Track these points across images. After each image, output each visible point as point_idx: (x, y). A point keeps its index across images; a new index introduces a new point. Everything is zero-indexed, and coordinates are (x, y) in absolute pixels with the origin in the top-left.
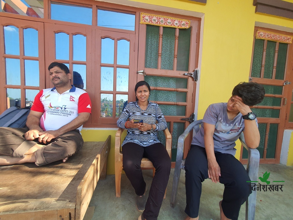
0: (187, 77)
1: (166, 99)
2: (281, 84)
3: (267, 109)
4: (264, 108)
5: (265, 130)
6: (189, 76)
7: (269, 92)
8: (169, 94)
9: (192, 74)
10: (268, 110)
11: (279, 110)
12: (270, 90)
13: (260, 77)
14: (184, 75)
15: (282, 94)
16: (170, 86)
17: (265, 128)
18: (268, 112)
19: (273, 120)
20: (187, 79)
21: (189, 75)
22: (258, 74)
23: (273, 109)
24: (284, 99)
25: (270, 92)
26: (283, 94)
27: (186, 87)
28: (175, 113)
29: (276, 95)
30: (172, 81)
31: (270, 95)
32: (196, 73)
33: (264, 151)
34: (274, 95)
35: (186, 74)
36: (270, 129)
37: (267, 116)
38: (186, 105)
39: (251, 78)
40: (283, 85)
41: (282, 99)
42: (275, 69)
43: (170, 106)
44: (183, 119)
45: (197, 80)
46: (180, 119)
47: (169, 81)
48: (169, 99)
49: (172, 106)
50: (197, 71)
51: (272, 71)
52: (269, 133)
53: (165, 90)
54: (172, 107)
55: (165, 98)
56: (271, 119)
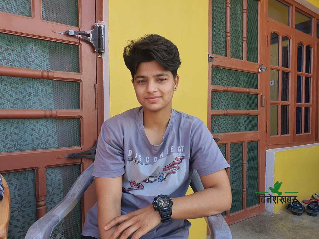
0: (76, 40)
1: (21, 101)
2: (256, 71)
3: (241, 115)
4: (236, 115)
5: (241, 156)
6: (80, 39)
7: (241, 85)
8: (29, 87)
9: (89, 35)
10: (242, 117)
11: (256, 116)
12: (242, 80)
13: (226, 56)
14: (67, 34)
15: (258, 89)
16: (30, 64)
17: (241, 150)
18: (242, 121)
19: (250, 135)
20: (78, 46)
21: (80, 36)
22: (223, 49)
23: (249, 115)
24: (262, 96)
25: (242, 83)
26: (259, 87)
27: (77, 68)
28: (51, 141)
29: (251, 89)
30: (35, 48)
31: (242, 90)
32: (99, 32)
33: (243, 195)
34: (248, 90)
35: (72, 32)
36: (248, 152)
37: (242, 128)
38: (81, 117)
39: (212, 56)
40: (259, 72)
41: (259, 96)
42: (245, 43)
43: (34, 121)
44: (73, 154)
45: (104, 50)
46: (64, 156)
47: (24, 50)
48: (29, 100)
49: (42, 122)
50: (100, 27)
51: (241, 45)
52: (247, 160)
53: (16, 76)
54: (42, 125)
55: (17, 99)
56: (248, 133)
